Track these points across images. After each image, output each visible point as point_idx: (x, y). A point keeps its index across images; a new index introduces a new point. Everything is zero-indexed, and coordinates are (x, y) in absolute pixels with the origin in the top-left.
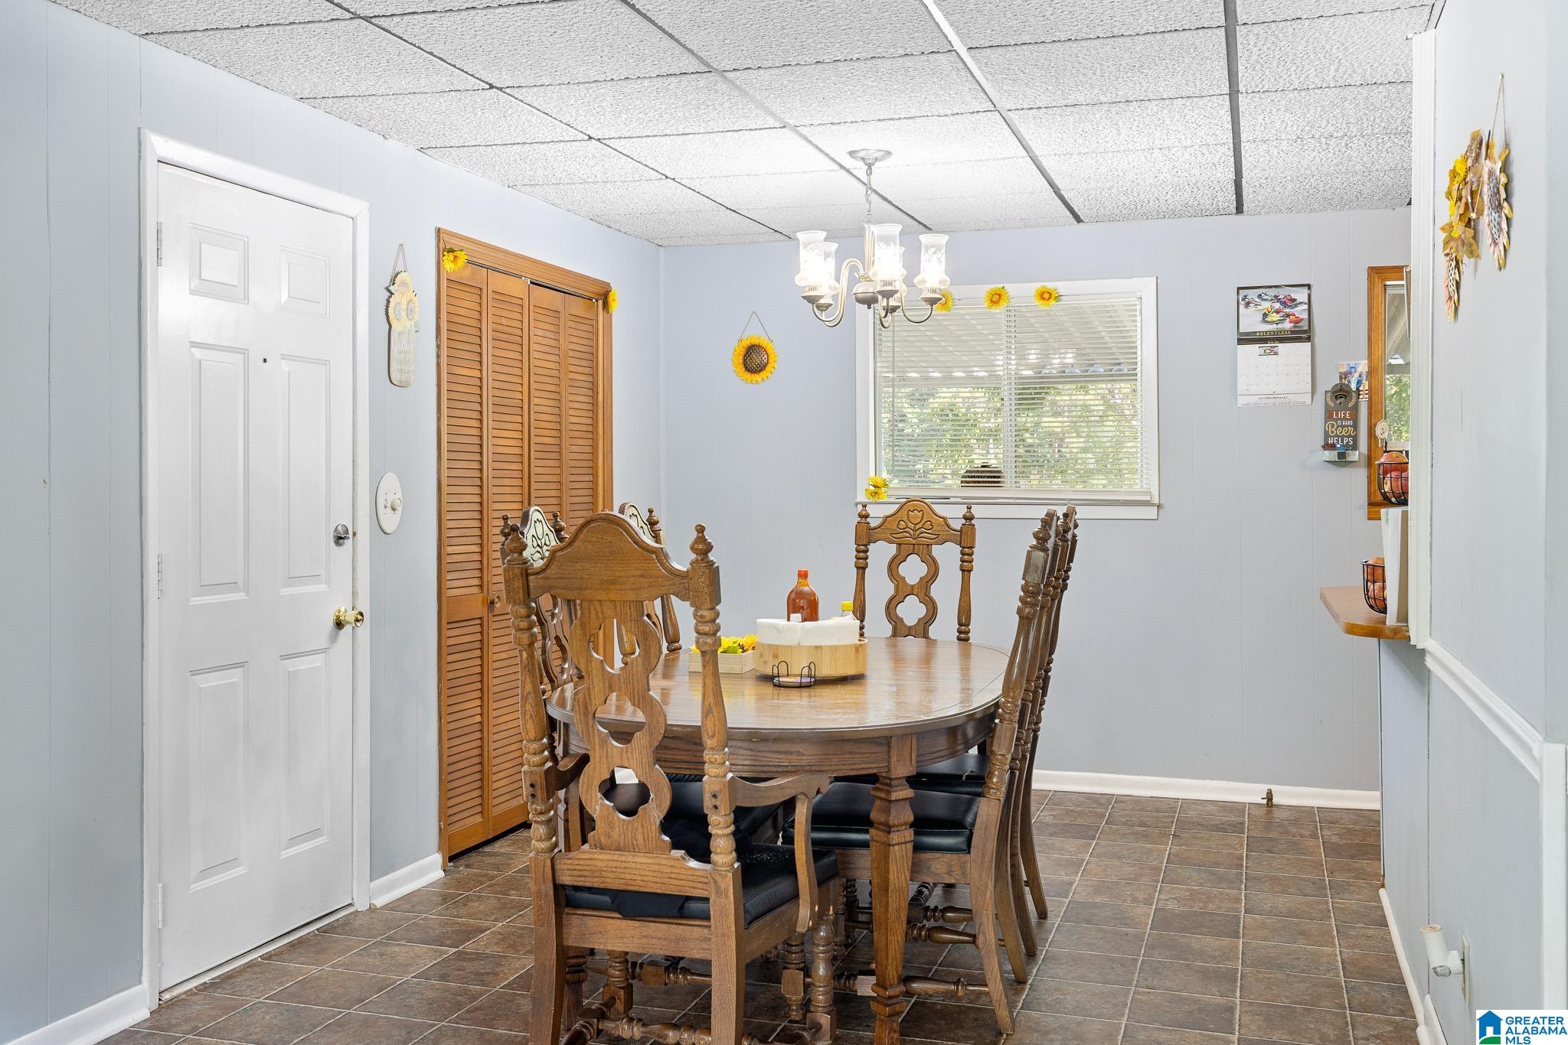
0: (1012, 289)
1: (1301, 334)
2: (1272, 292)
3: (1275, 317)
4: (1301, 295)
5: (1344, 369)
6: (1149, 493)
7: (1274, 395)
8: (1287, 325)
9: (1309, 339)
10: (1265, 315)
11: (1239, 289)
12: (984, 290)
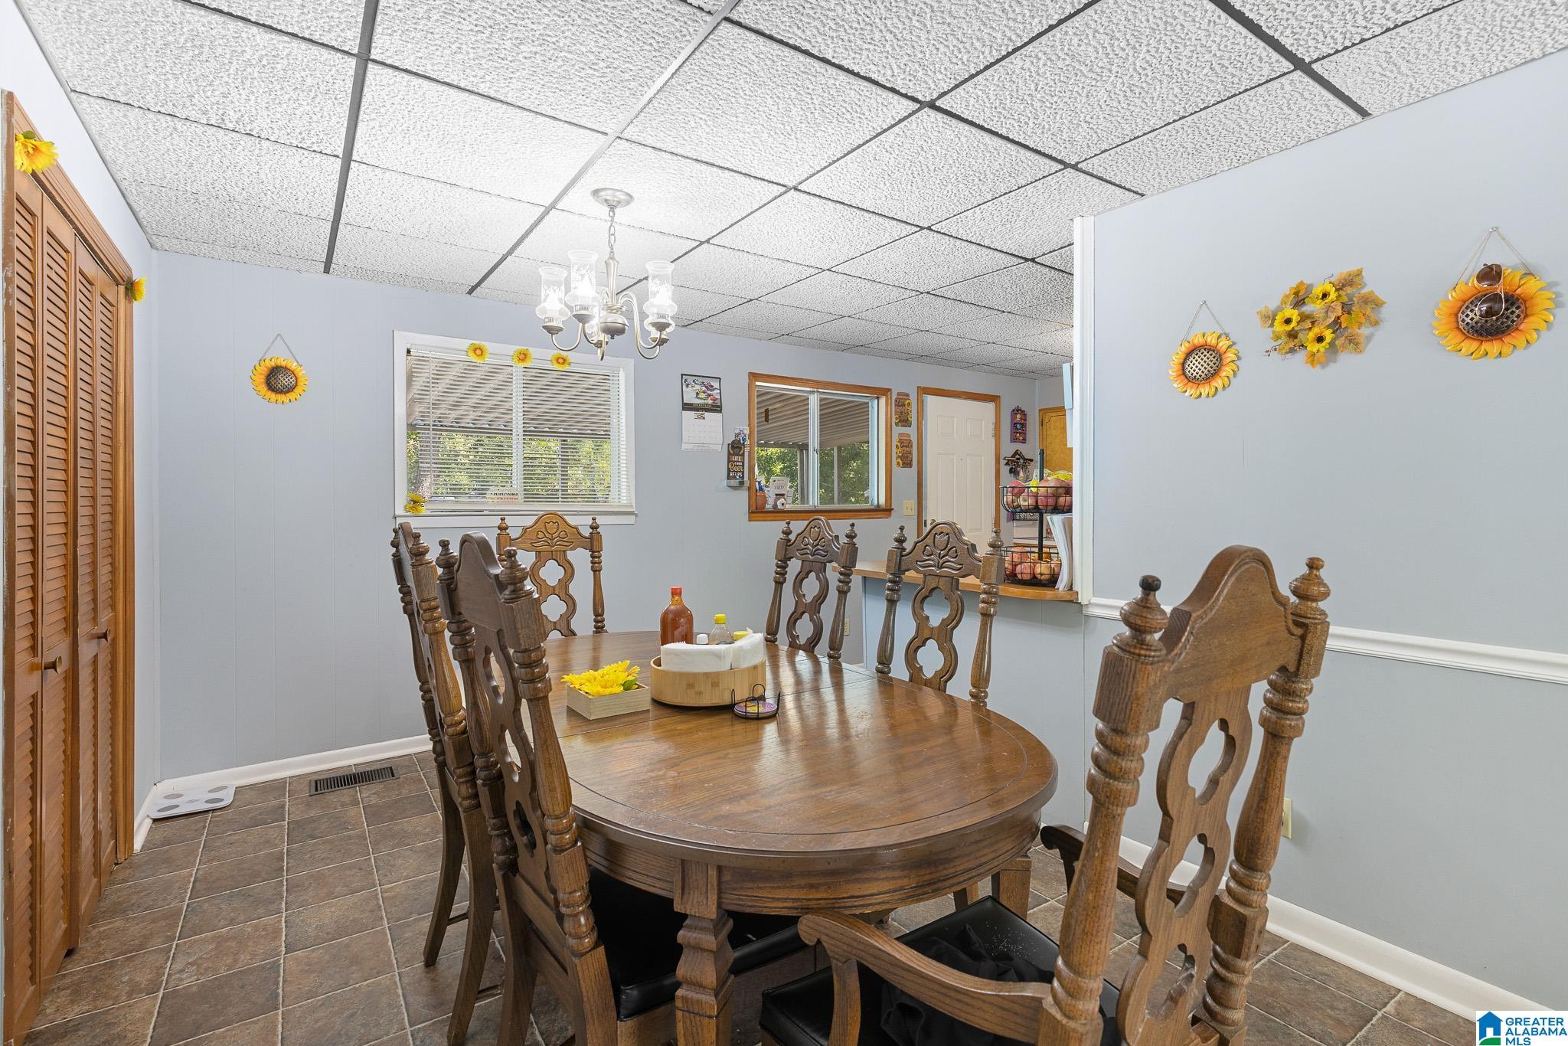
0: (534, 352)
1: (716, 408)
2: (701, 380)
3: (702, 395)
4: (716, 385)
5: (737, 432)
6: (632, 506)
7: (702, 445)
8: (710, 402)
9: (720, 412)
10: (697, 394)
11: (682, 375)
12: (512, 349)
